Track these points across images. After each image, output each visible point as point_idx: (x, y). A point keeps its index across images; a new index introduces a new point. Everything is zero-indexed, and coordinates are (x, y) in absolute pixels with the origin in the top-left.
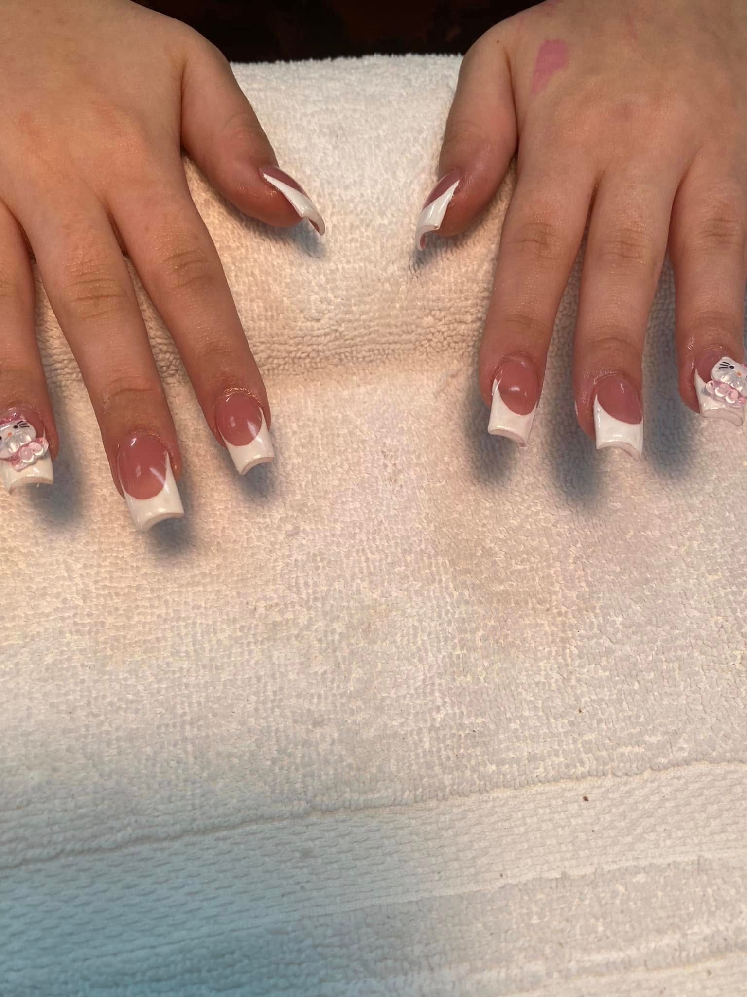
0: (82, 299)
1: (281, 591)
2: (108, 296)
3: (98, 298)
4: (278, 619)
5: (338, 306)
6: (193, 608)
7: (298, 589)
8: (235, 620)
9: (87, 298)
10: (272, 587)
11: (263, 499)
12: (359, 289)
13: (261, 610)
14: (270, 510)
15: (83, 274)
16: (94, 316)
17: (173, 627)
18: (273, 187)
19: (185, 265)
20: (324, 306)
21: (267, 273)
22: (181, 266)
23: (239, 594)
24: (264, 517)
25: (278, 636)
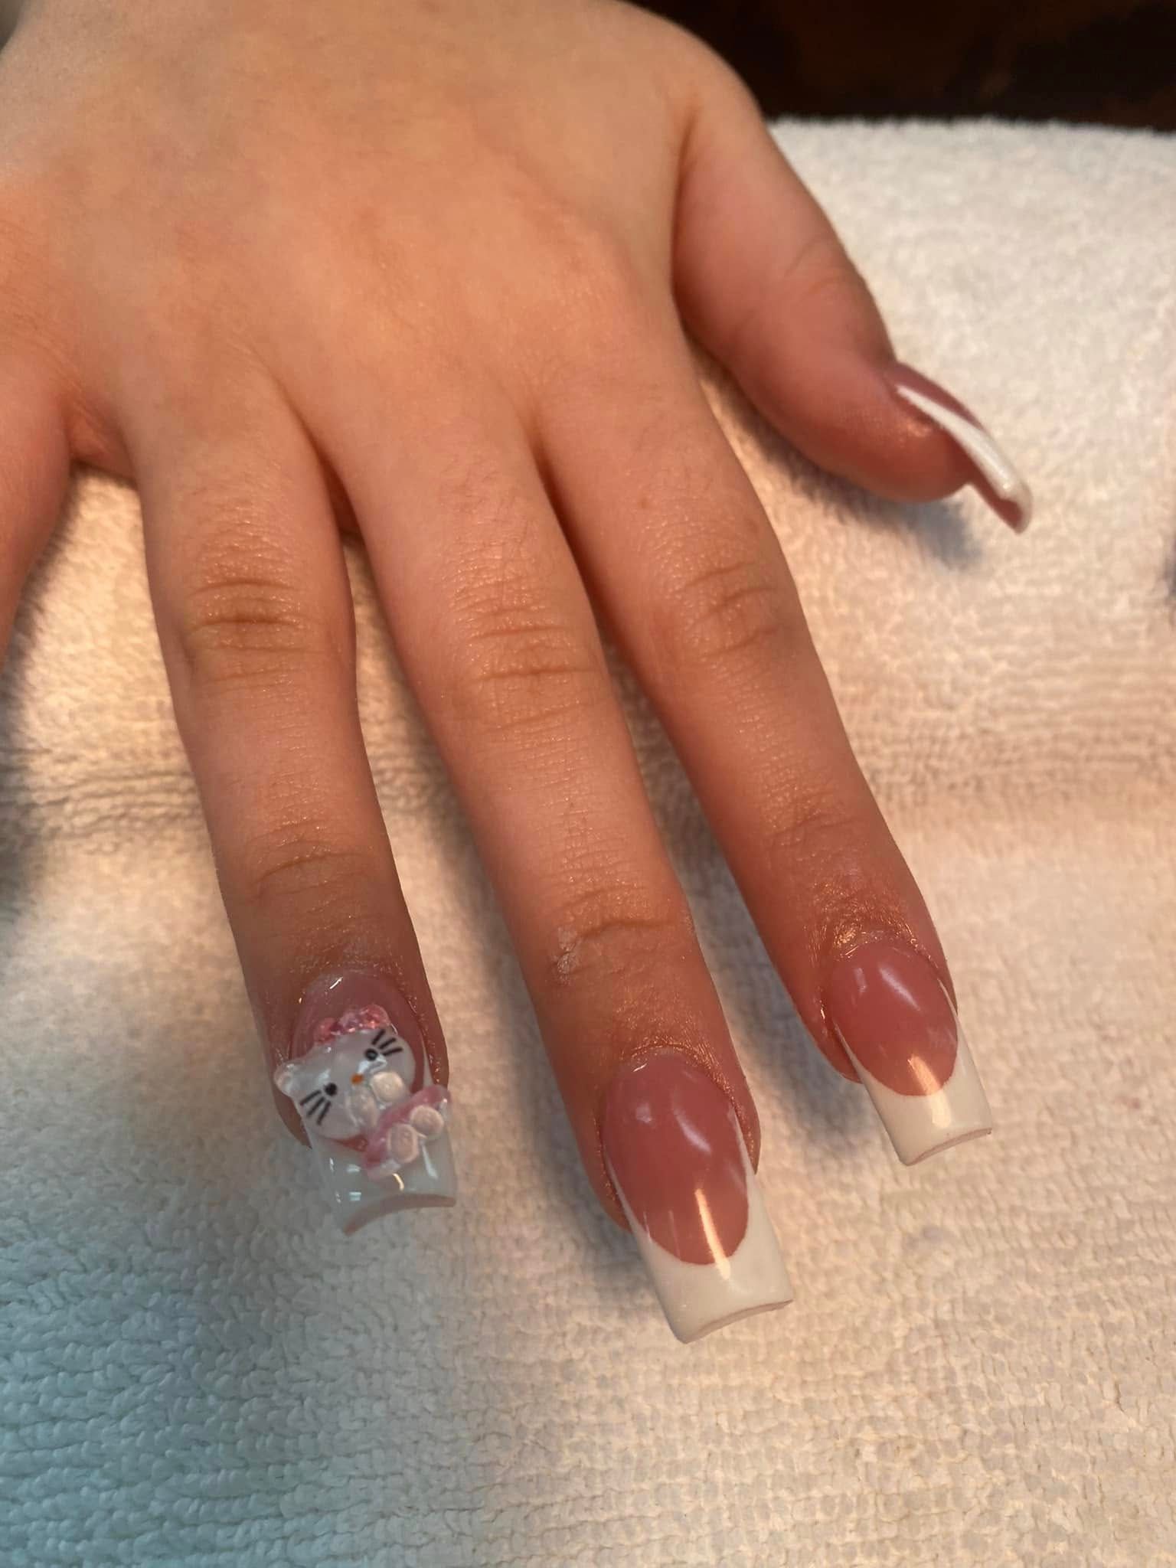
0: (503, 676)
1: (912, 1402)
2: (561, 670)
3: (536, 673)
4: (914, 1484)
5: (999, 680)
6: (705, 1437)
7: (955, 1399)
8: (809, 1481)
9: (513, 673)
10: (888, 1389)
11: (837, 1139)
12: (1050, 644)
13: (869, 1453)
14: (857, 1169)
15: (502, 611)
16: (529, 721)
17: (659, 1488)
18: (925, 419)
19: (736, 596)
20: (970, 677)
21: (854, 600)
22: (728, 601)
23: (808, 1404)
24: (845, 1188)
25: (921, 1536)
